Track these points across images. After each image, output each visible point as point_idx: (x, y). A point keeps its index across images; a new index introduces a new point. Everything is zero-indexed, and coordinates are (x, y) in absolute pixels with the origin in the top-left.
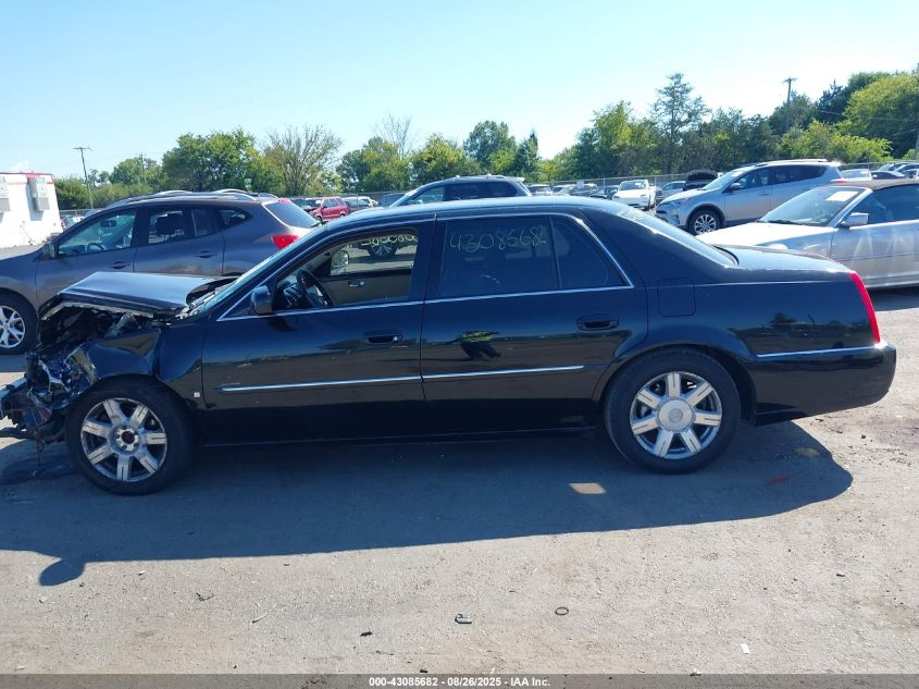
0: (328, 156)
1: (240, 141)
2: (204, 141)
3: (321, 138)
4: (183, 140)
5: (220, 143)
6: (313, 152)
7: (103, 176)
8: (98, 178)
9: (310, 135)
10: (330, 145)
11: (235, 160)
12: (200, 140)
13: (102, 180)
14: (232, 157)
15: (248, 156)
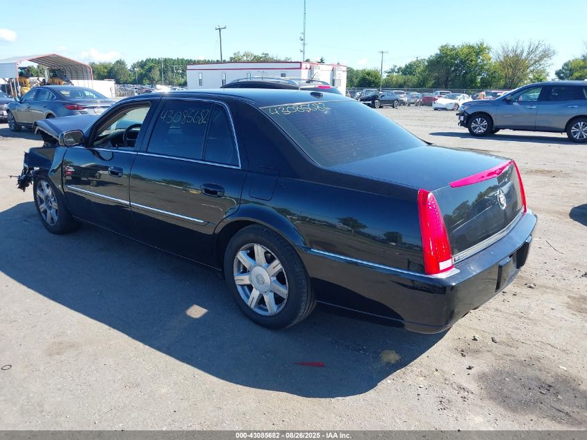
0: (542, 62)
1: (480, 51)
2: (455, 49)
3: (540, 49)
4: (443, 49)
5: (466, 51)
6: (531, 60)
7: (399, 69)
8: (396, 70)
9: (532, 46)
10: (546, 54)
11: (473, 63)
12: (453, 49)
13: (398, 72)
14: (471, 61)
15: (483, 60)
